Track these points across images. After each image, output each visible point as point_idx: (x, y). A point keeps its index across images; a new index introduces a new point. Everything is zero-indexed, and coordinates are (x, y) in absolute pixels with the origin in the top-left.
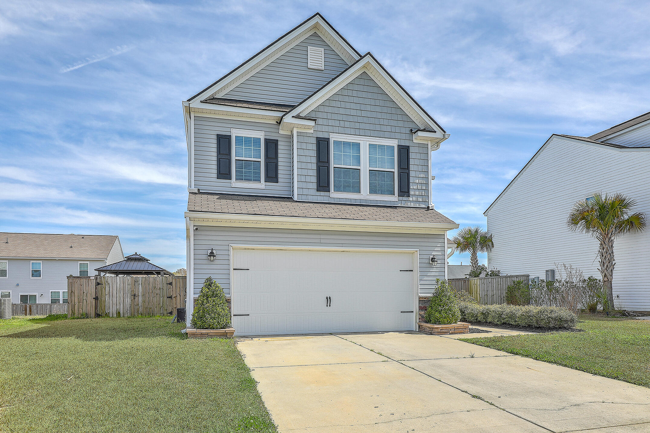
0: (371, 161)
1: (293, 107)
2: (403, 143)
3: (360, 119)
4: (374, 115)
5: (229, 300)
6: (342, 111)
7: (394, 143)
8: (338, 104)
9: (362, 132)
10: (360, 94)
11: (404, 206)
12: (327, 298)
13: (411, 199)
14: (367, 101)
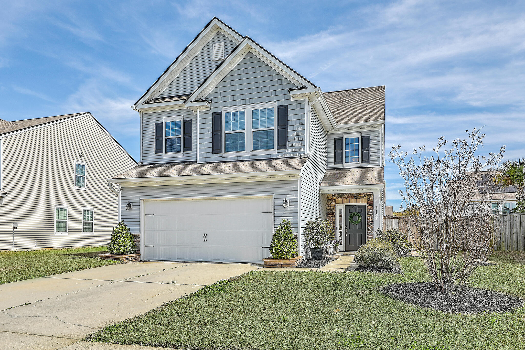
0: (254, 124)
1: (191, 95)
2: (282, 103)
3: (246, 92)
4: (258, 85)
5: (139, 236)
6: (232, 88)
7: (274, 105)
8: (229, 84)
9: (247, 101)
10: (246, 71)
11: (282, 157)
12: (204, 235)
13: (288, 150)
14: (252, 75)
